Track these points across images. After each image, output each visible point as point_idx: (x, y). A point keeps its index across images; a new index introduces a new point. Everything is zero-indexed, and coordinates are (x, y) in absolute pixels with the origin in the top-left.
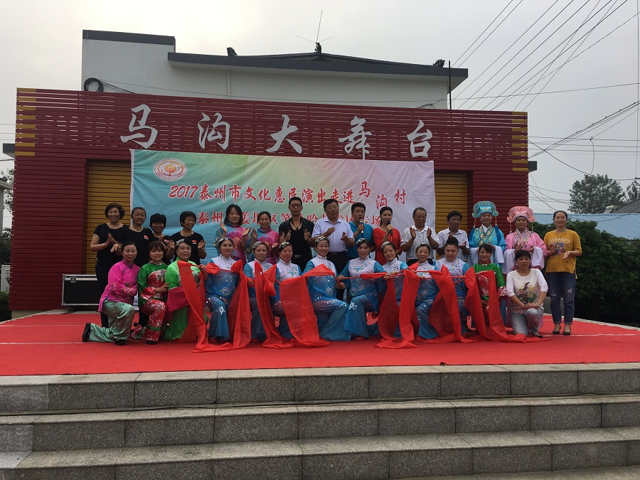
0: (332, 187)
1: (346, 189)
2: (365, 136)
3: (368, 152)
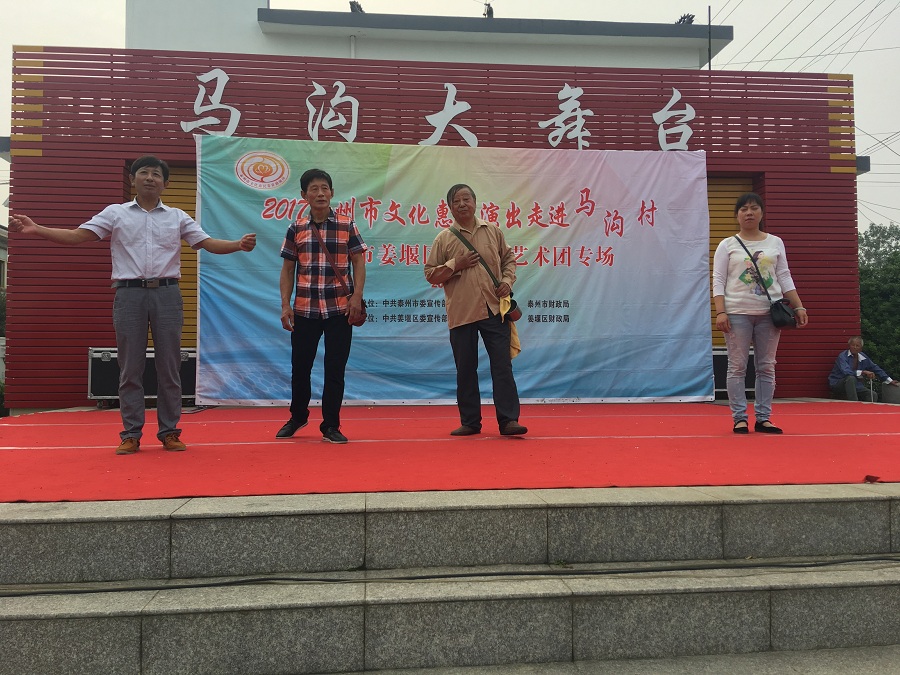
0: (531, 201)
1: (555, 202)
2: (584, 117)
3: (587, 144)
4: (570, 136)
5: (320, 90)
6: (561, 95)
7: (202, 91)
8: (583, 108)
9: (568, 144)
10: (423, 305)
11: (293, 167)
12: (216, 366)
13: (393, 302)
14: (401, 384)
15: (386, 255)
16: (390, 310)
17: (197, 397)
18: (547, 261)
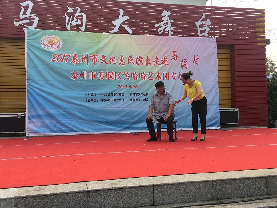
0: (154, 55)
1: (163, 56)
2: (171, 23)
3: (172, 33)
4: (166, 30)
5: (70, 10)
6: (163, 15)
7: (23, 9)
8: (170, 19)
9: (165, 33)
10: (115, 95)
11: (64, 41)
12: (34, 120)
13: (104, 94)
14: (107, 125)
15: (100, 76)
16: (102, 97)
17: (27, 133)
18: (161, 78)
